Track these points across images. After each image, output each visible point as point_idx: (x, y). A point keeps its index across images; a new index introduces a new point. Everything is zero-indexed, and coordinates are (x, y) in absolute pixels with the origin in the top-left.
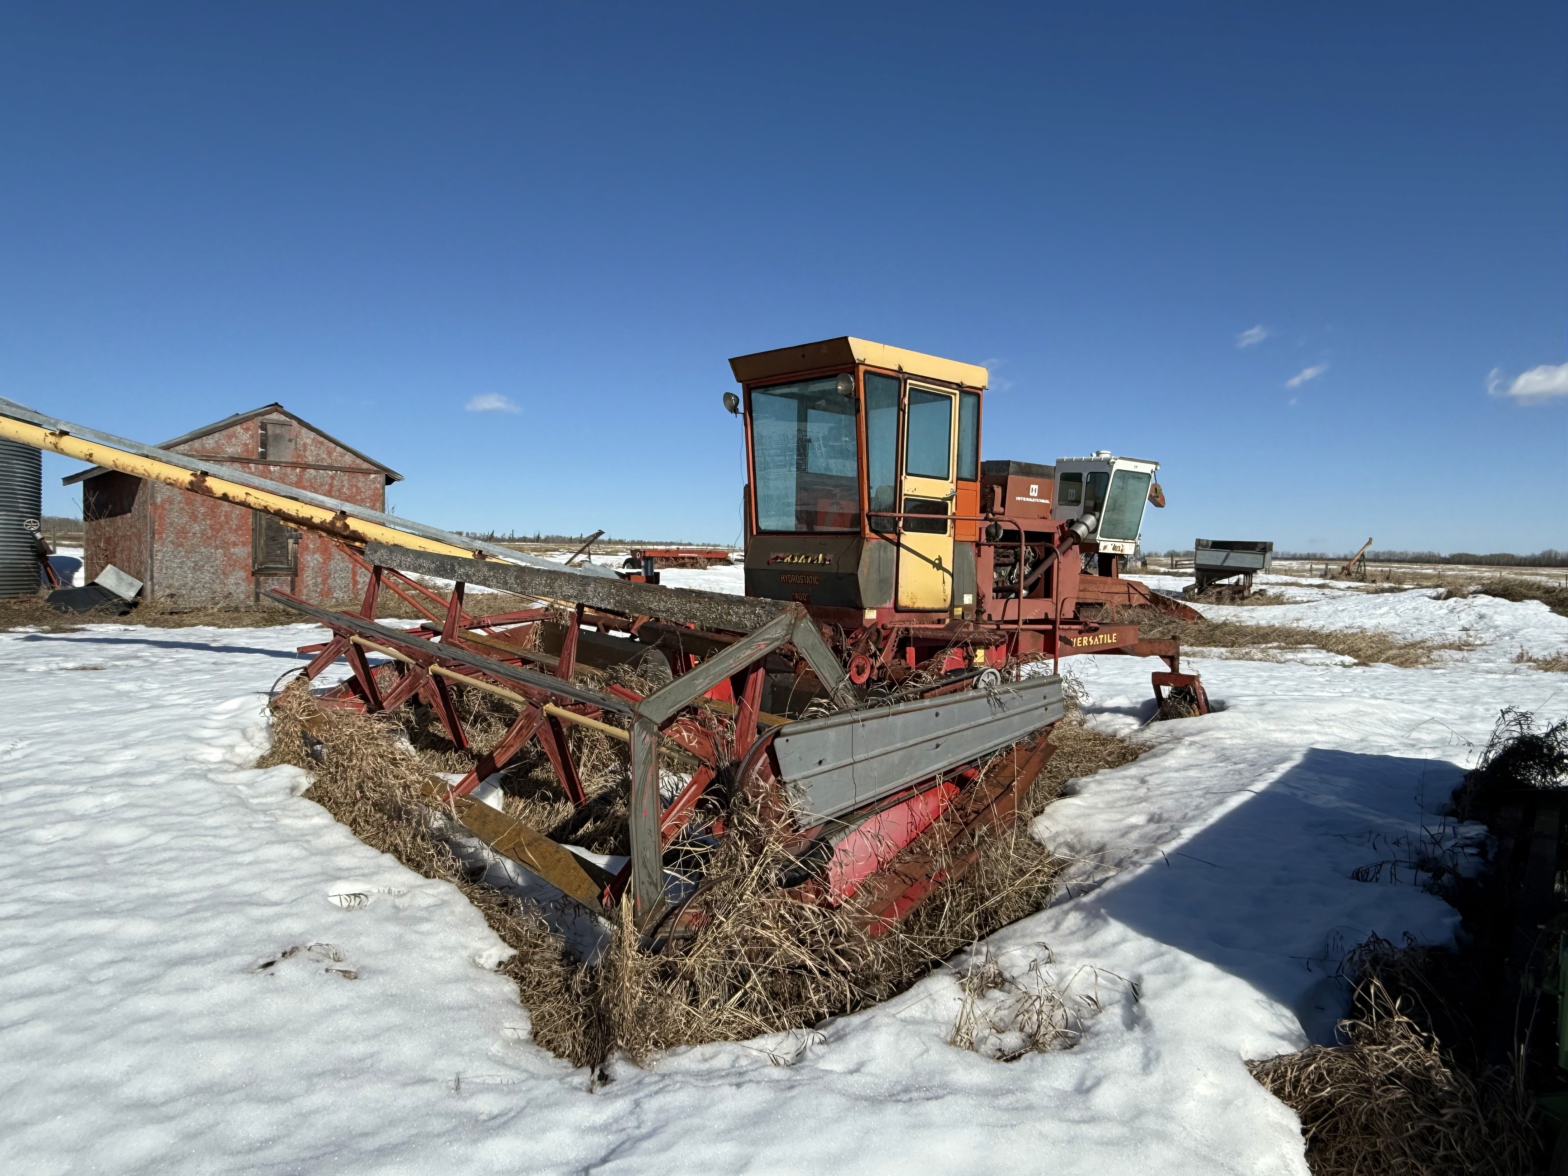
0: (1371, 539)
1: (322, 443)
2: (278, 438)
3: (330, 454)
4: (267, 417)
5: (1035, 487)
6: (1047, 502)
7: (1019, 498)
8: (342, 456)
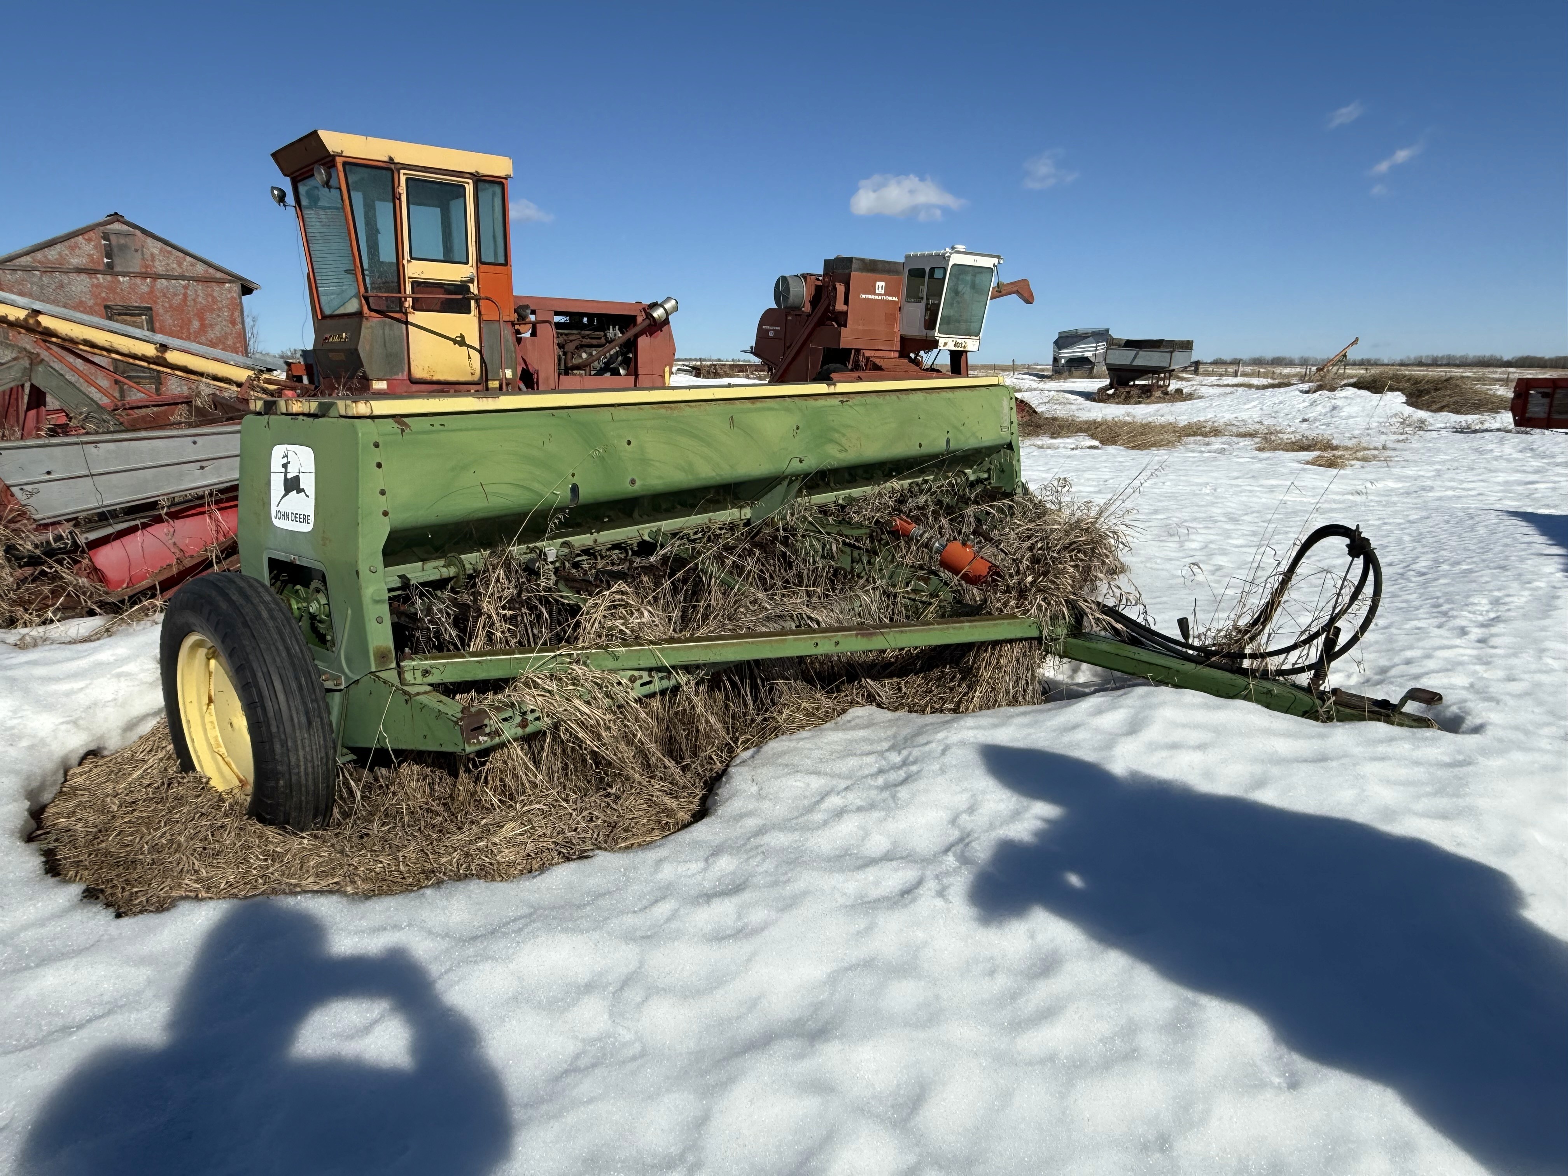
0: (1357, 339)
1: (170, 253)
2: (123, 248)
3: (180, 264)
4: (109, 227)
5: (880, 284)
6: (895, 299)
7: (864, 296)
8: (192, 265)
